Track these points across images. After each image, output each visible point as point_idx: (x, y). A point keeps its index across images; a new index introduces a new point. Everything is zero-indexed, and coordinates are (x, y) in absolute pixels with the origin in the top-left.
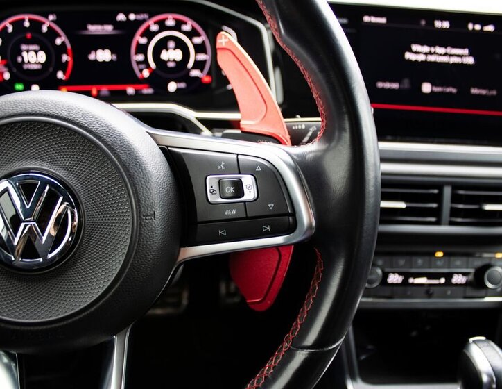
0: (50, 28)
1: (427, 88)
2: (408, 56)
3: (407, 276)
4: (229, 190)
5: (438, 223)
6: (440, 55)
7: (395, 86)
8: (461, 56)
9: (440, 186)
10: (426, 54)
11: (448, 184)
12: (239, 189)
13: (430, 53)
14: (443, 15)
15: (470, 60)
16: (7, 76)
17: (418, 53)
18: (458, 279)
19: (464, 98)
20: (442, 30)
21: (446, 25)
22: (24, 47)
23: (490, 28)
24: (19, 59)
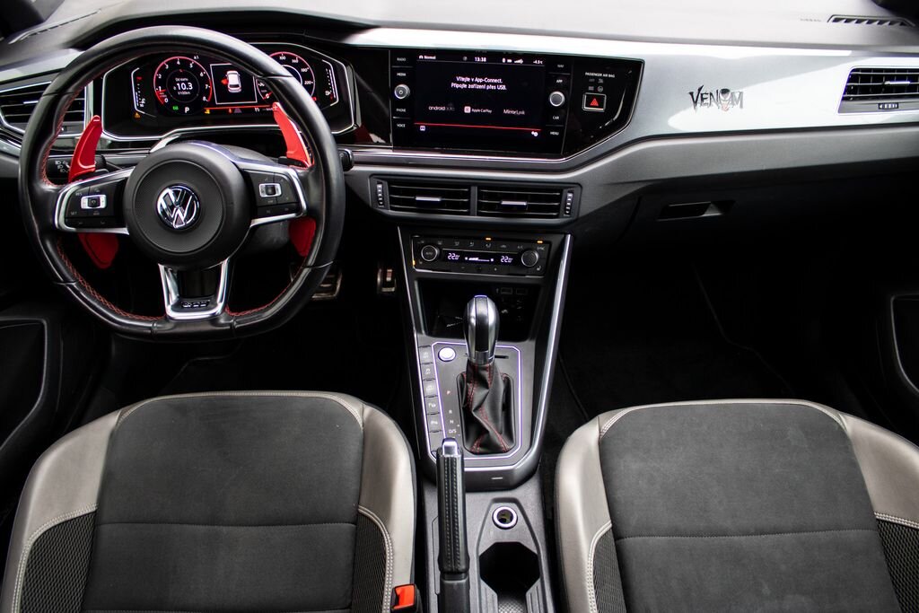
0: (194, 65)
1: (467, 110)
2: (453, 85)
3: (462, 255)
4: (270, 191)
5: (468, 214)
6: (479, 84)
7: (443, 109)
8: (497, 84)
9: (469, 186)
10: (467, 83)
11: (475, 184)
12: (274, 191)
13: (471, 83)
14: (481, 53)
15: (503, 87)
16: (166, 100)
17: (462, 83)
18: (506, 259)
19: (498, 118)
20: (481, 64)
21: (484, 60)
22: (178, 80)
23: (520, 61)
24: (175, 88)
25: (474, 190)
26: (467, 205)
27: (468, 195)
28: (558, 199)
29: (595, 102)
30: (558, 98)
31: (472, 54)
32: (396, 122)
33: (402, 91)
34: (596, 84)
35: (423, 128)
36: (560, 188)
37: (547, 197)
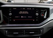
1: (22, 17)
5: (23, 35)
6: (24, 13)
7: (18, 17)
8: (27, 12)
17: (21, 12)
19: (27, 18)
20: (24, 9)
25: (24, 31)
26: (23, 34)
27: (23, 32)
28: (39, 31)
29: (43, 15)
30: (37, 14)
31: (22, 7)
32: (9, 20)
33: (10, 14)
34: (43, 12)
35: (14, 20)
36: (40, 29)
37: (37, 31)
